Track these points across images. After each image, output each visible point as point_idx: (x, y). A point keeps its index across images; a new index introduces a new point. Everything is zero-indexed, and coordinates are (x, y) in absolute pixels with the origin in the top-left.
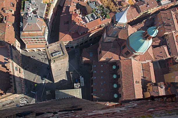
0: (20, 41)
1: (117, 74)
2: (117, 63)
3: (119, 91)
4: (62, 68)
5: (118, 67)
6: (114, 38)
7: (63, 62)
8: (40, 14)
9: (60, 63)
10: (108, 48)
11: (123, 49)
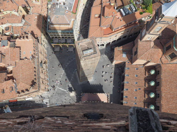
0: (46, 35)
1: (155, 81)
2: (156, 67)
3: (156, 102)
4: (91, 68)
5: (158, 73)
6: (154, 36)
7: (94, 62)
8: (69, 5)
9: (90, 62)
10: (146, 48)
11: (166, 51)
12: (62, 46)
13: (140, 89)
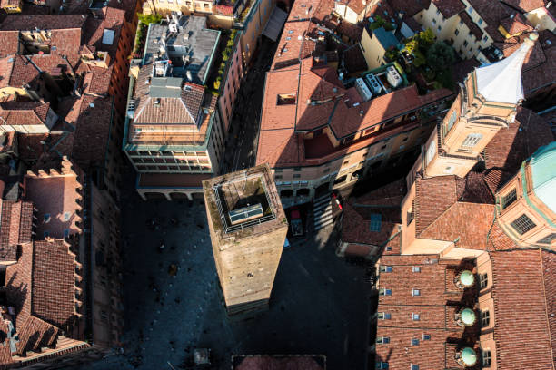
2: (478, 262)
4: (262, 268)
5: (483, 281)
7: (267, 247)
8: (195, 67)
9: (254, 250)
10: (442, 199)
11: (504, 208)
12: (171, 194)
13: (427, 337)
